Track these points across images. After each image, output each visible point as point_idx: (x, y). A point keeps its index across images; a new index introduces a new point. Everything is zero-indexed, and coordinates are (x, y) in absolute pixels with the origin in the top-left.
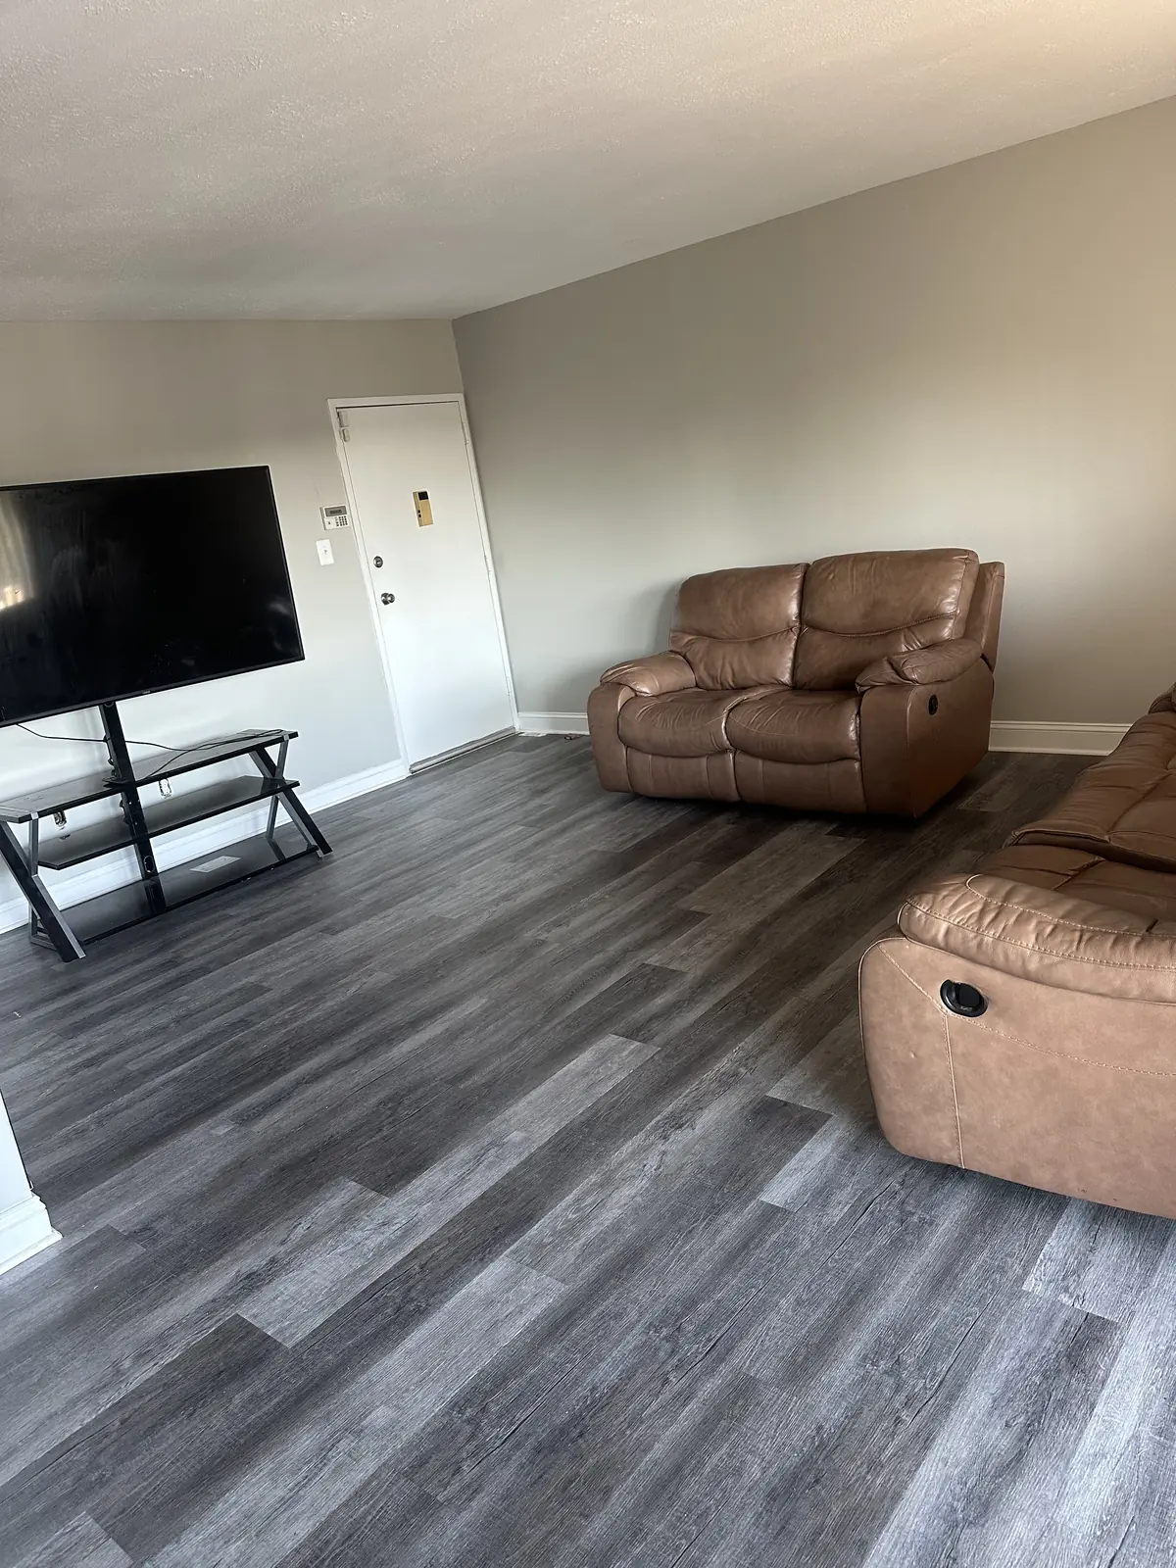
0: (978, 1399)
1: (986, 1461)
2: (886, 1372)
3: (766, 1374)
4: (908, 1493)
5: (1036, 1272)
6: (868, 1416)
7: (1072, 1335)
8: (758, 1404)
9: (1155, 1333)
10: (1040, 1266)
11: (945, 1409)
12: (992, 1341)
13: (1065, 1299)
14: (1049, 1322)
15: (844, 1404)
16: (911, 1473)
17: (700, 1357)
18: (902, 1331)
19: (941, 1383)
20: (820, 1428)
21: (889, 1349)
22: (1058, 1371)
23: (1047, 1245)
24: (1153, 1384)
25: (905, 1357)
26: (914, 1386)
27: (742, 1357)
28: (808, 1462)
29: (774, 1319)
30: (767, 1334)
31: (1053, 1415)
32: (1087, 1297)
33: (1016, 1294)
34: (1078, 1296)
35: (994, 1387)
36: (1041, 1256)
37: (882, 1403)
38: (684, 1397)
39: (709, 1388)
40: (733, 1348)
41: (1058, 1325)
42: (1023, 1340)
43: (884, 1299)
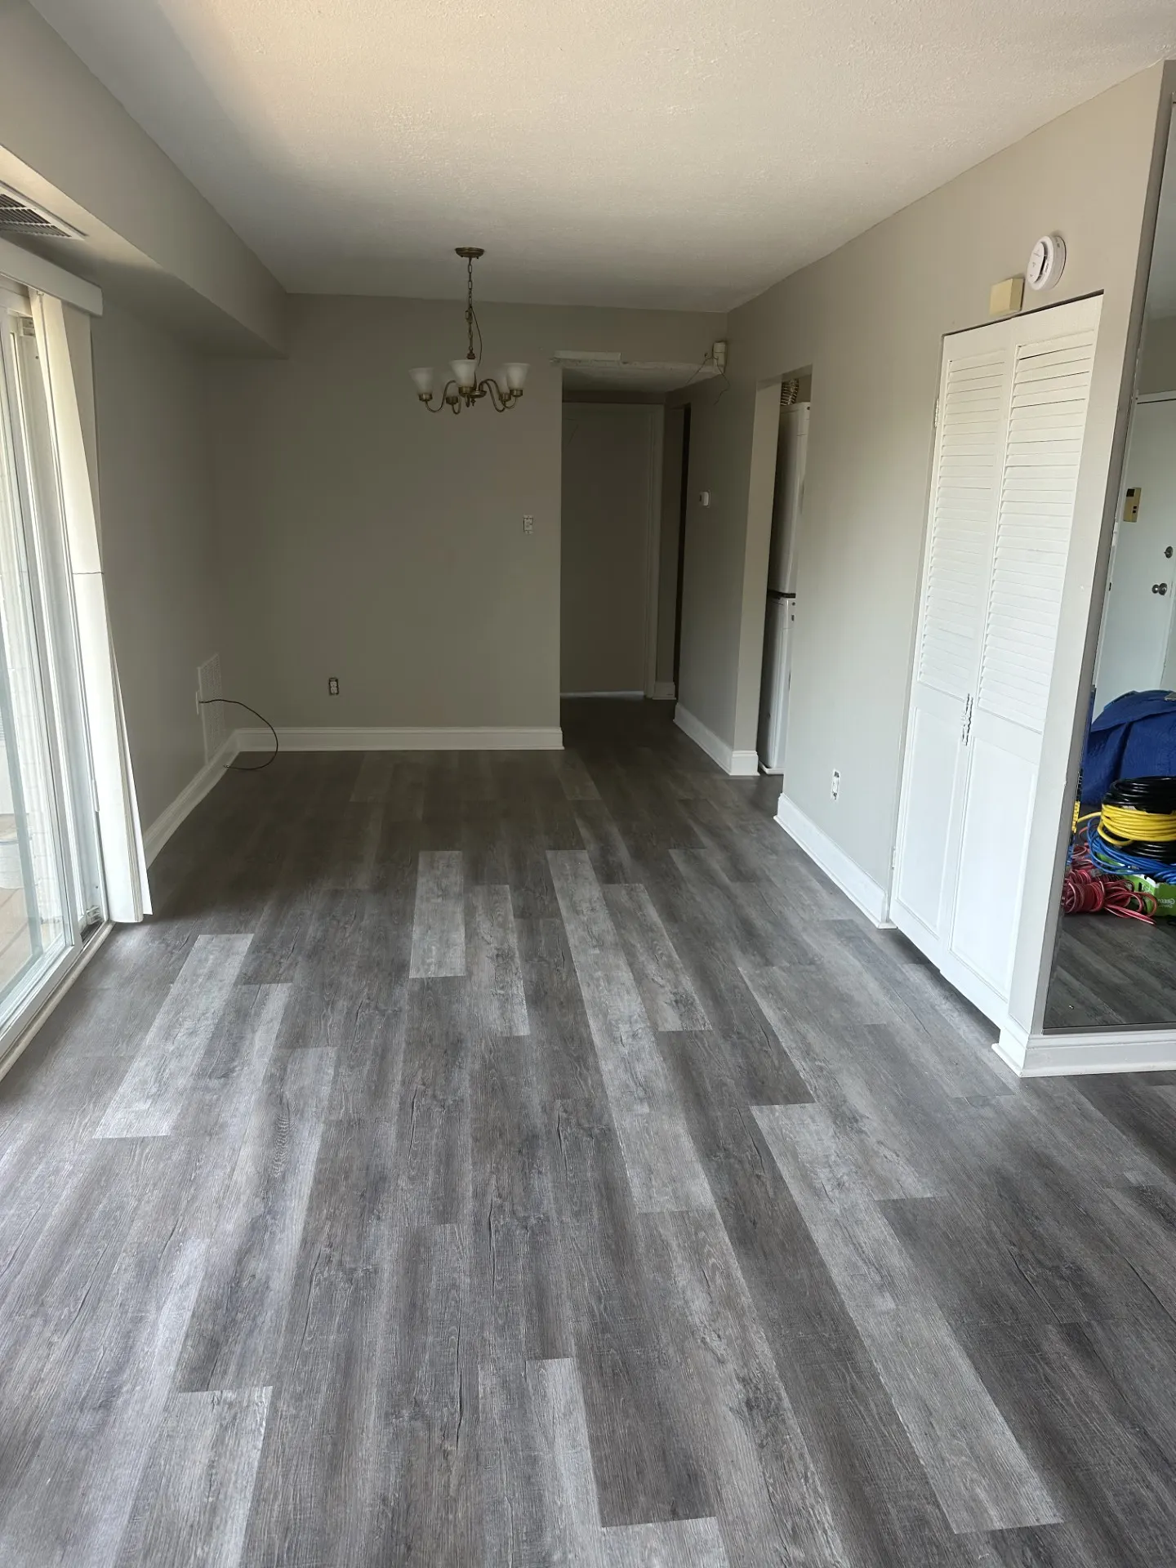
0: (280, 1284)
1: (261, 1250)
2: (355, 1269)
3: (439, 1229)
4: (305, 1213)
5: (263, 1410)
6: (351, 1239)
7: (219, 1364)
8: (429, 1213)
9: (144, 1400)
10: (261, 1419)
11: (301, 1266)
12: (284, 1328)
13: (229, 1395)
14: (241, 1366)
15: (372, 1238)
16: (307, 1223)
17: (492, 1219)
18: (359, 1302)
19: (311, 1282)
20: (379, 1218)
21: (362, 1288)
22: (225, 1329)
23: (260, 1446)
24: (147, 1353)
25: (347, 1286)
26: (329, 1271)
27: (463, 1231)
28: (375, 1199)
29: (464, 1265)
30: (460, 1253)
31: (222, 1296)
32: (210, 1407)
33: (277, 1380)
34: (219, 1404)
35: (271, 1295)
36: (263, 1431)
37: (347, 1251)
38: (479, 1195)
39: (469, 1206)
40: (474, 1234)
41: (232, 1368)
42: (259, 1342)
43: (388, 1321)
